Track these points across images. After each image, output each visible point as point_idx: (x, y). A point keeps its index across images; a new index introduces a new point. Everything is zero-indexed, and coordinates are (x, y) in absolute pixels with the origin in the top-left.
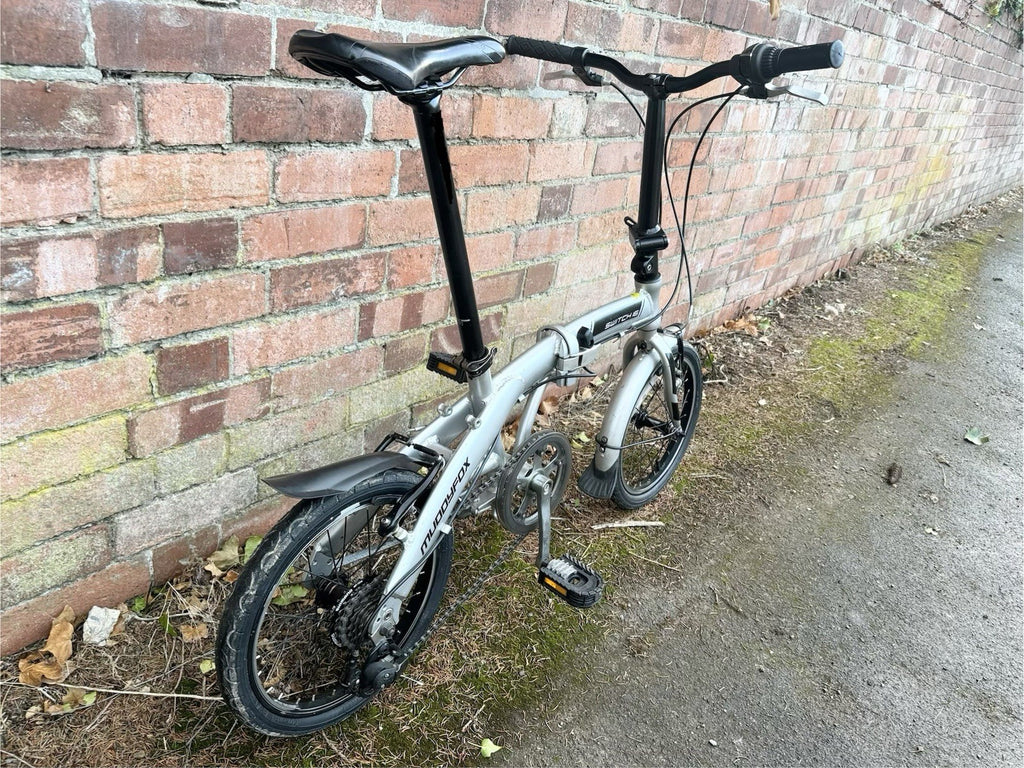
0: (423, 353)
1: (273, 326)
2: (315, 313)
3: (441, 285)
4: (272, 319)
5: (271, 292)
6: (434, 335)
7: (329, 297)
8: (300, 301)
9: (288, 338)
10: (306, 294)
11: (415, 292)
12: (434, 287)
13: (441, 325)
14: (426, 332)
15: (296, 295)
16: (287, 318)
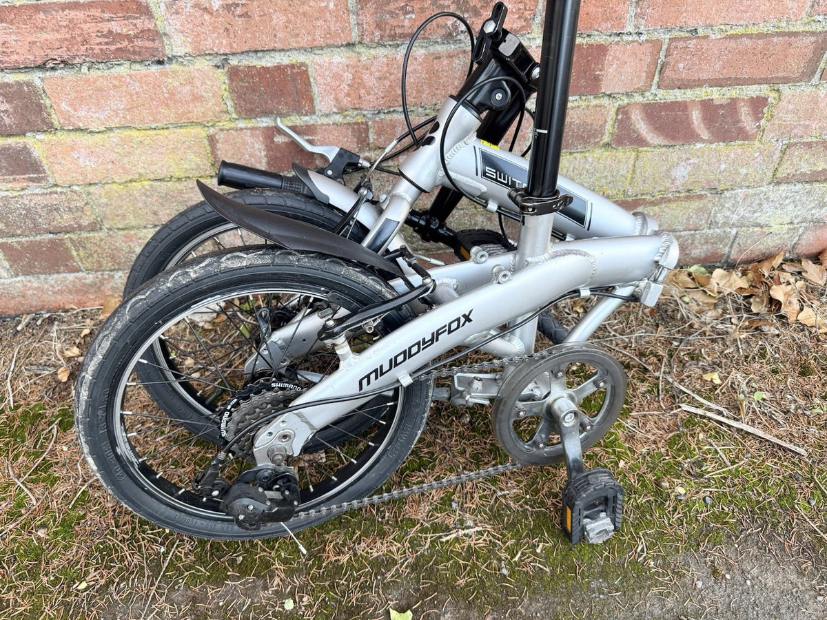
0: (603, 134)
1: (363, 58)
2: (423, 51)
3: (643, 38)
4: (363, 50)
5: (358, 15)
6: (623, 111)
7: (443, 32)
8: (399, 31)
9: (385, 78)
10: (406, 23)
11: (592, 41)
12: (630, 38)
13: (638, 98)
14: (611, 107)
15: (393, 22)
16: (381, 51)
